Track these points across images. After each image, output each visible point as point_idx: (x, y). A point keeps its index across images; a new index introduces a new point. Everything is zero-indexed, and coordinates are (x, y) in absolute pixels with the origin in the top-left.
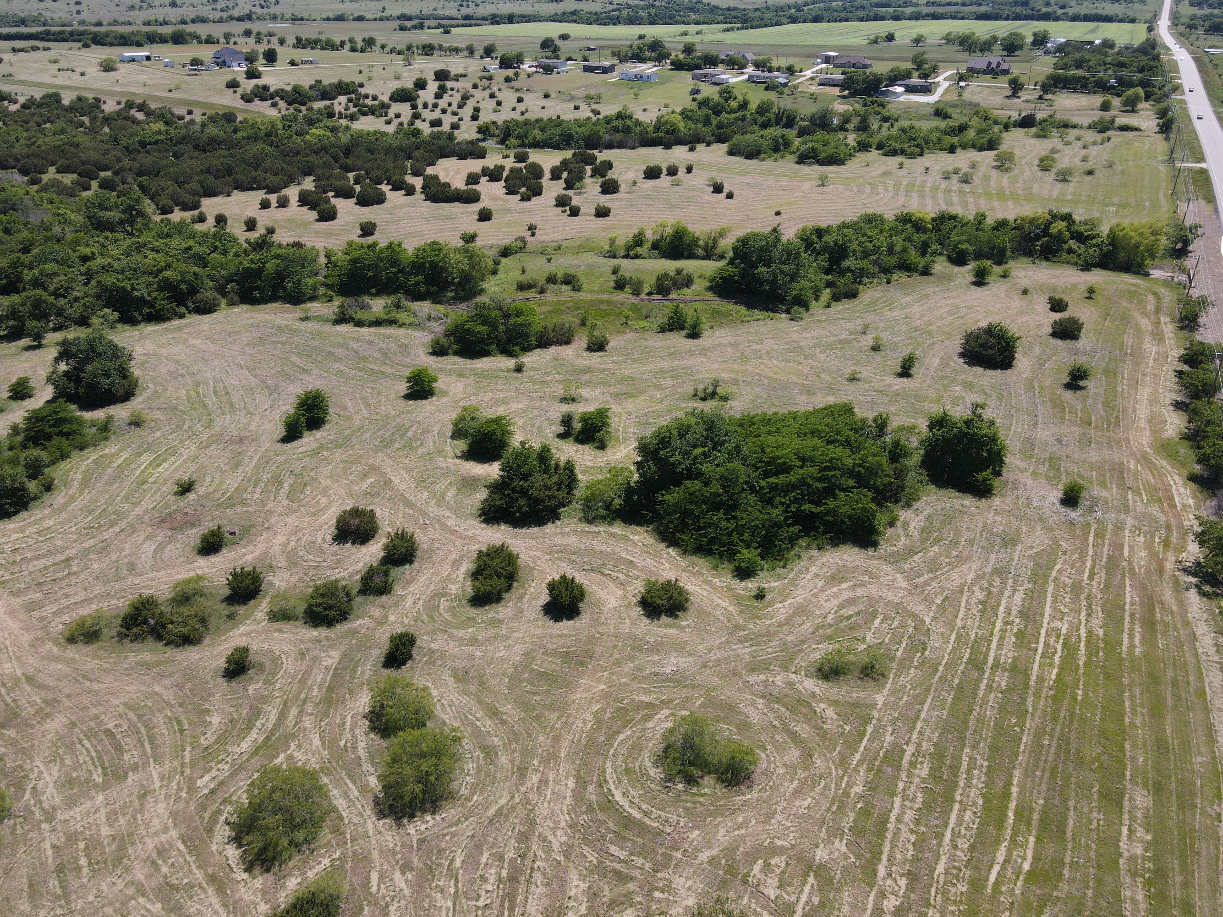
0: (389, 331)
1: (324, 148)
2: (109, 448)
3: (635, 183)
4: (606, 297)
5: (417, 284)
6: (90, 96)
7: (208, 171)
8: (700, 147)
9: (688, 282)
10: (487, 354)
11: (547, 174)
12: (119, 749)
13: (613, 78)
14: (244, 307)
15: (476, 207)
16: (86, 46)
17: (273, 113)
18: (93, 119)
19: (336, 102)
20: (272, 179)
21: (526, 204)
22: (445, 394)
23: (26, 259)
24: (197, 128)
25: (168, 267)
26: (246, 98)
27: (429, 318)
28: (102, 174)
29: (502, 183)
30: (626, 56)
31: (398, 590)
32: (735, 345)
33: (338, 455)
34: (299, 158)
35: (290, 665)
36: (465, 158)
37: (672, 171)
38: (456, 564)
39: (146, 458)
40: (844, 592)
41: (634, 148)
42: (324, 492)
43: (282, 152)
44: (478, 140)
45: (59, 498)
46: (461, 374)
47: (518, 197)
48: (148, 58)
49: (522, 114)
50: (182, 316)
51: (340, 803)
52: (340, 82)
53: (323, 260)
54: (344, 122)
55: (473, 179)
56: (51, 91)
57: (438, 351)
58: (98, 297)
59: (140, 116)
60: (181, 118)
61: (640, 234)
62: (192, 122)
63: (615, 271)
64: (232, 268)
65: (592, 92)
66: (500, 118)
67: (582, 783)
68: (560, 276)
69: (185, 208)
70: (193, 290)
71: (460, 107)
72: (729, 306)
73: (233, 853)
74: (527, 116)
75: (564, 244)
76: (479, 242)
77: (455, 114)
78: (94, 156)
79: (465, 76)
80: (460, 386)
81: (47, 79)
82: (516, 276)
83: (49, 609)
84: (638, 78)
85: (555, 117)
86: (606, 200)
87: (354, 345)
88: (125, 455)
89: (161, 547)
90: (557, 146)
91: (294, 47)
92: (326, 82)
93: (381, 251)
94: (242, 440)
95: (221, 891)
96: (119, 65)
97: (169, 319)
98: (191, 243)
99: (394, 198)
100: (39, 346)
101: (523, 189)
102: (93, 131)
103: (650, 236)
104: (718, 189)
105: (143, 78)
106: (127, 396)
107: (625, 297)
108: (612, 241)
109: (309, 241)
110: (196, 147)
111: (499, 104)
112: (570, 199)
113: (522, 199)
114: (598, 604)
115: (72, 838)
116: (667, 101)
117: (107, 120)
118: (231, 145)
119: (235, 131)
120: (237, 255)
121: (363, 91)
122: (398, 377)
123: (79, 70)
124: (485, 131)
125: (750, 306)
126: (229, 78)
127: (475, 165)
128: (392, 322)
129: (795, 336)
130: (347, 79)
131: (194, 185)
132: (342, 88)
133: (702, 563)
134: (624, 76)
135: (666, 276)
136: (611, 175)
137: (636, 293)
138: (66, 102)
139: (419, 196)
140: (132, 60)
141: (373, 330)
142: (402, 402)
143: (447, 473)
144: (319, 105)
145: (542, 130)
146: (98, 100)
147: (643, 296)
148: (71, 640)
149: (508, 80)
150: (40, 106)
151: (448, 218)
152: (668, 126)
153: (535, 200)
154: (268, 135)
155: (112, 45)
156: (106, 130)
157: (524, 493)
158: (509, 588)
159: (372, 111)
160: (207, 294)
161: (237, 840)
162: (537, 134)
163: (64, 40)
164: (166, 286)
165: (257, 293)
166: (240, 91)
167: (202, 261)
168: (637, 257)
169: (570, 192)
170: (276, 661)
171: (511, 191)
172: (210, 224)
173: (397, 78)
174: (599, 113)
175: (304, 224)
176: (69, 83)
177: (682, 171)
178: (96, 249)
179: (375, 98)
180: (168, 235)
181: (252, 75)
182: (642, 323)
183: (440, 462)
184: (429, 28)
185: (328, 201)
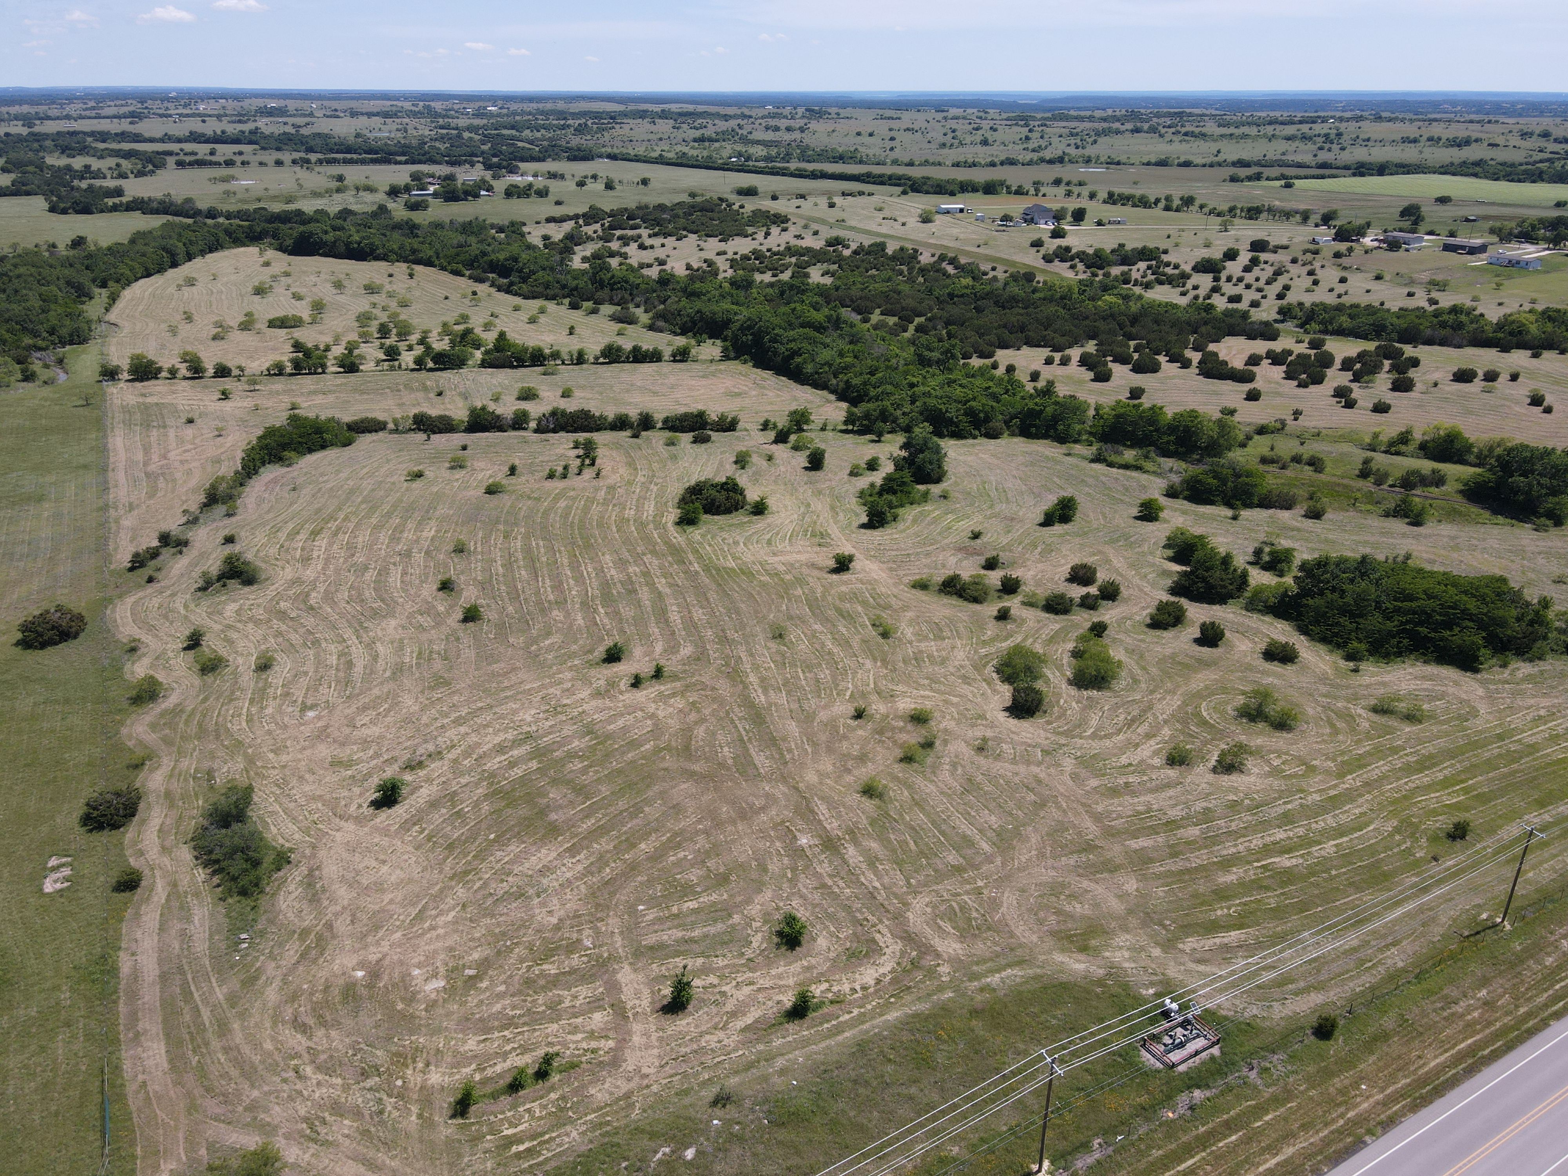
0: (1134, 474)
1: (1112, 316)
2: (928, 507)
3: (1436, 385)
4: (1345, 481)
5: (1168, 442)
6: (909, 246)
7: (1005, 326)
8: (1547, 355)
9: (1438, 480)
10: (1212, 503)
11: (1338, 363)
12: (941, 630)
13: (1479, 261)
14: (1022, 439)
15: (1247, 387)
16: (904, 193)
17: (1070, 274)
18: (910, 270)
19: (1134, 268)
20: (1059, 340)
21: (1302, 390)
22: (1166, 521)
23: (873, 379)
24: (1000, 285)
25: (974, 399)
26: (1048, 259)
27: (1171, 470)
28: (918, 320)
29: (1284, 368)
30: (1510, 234)
31: (1101, 610)
32: (1453, 538)
33: (1077, 540)
34: (1087, 322)
35: (1031, 624)
36: (1254, 339)
37: (1491, 377)
38: (1143, 608)
39: (950, 517)
40: (1427, 685)
41: (1460, 346)
42: (1064, 556)
43: (1072, 315)
44: (1276, 321)
45: (901, 526)
46: (1184, 512)
47: (1295, 383)
48: (961, 210)
49: (1339, 296)
50: (975, 437)
51: (1050, 676)
52: (1144, 248)
53: (1091, 412)
54: (1138, 290)
55: (1254, 360)
56: (878, 240)
57: (1171, 493)
58: (921, 414)
59: (950, 269)
60: (985, 274)
61: (1407, 432)
62: (995, 278)
63: (1366, 462)
64: (1018, 407)
65: (1439, 277)
66: (1308, 300)
67: (1185, 704)
68: (1305, 457)
69: (982, 356)
70: (987, 419)
71: (1268, 283)
72: (1474, 509)
73: (995, 675)
74: (1344, 299)
75: (1324, 432)
76: (1237, 418)
77: (1259, 290)
78: (910, 302)
79: (1286, 247)
80: (1181, 520)
81: (873, 227)
82: (1265, 451)
83: (901, 573)
84: (1513, 264)
85: (1377, 304)
86: (1390, 397)
87: (1104, 479)
88: (937, 513)
89: (960, 560)
90: (1365, 337)
91: (1104, 202)
92: (1129, 247)
93: (1144, 411)
94: (1012, 519)
95: (989, 684)
96: (938, 217)
97: (965, 438)
98: (991, 384)
99: (1168, 368)
100: (879, 441)
101: (1304, 376)
102: (911, 280)
103: (1418, 436)
104: (1536, 401)
105: (955, 231)
106: (938, 481)
107: (1367, 485)
108: (1376, 436)
109: (1082, 396)
110: (996, 303)
111: (1316, 283)
112: (1351, 391)
113: (1299, 386)
114: (1232, 647)
115: (921, 652)
116: (1534, 295)
117: (923, 271)
118: (1028, 304)
119: (1034, 291)
120: (1023, 398)
121: (1165, 258)
122: (1131, 505)
123: (901, 220)
124: (1285, 313)
125: (1496, 512)
126: (1035, 237)
127: (1260, 347)
128: (1138, 468)
129: (1525, 542)
130: (1151, 245)
131: (993, 338)
132: (1144, 254)
133: (1322, 649)
134: (1494, 260)
135: (1416, 472)
136: (1412, 373)
137: (1379, 483)
138: (889, 251)
139: (1194, 370)
140: (948, 212)
141: (1121, 471)
142: (1132, 521)
143: (1153, 565)
144: (1116, 271)
145: (1351, 317)
146: (916, 251)
147: (1385, 487)
148: (914, 587)
149: (1337, 255)
150: (868, 253)
151: (1216, 393)
152: (1514, 326)
153: (1313, 388)
154: (1062, 298)
155: (927, 193)
156: (921, 279)
157: (1204, 580)
158: (1174, 625)
159: (1170, 281)
160: (997, 423)
161: (998, 672)
162: (1344, 321)
163: (882, 183)
164: (971, 413)
165: (1033, 430)
166: (1043, 251)
167: (995, 397)
168: (1398, 453)
169: (1355, 386)
170: (1024, 621)
171: (1289, 376)
172: (1001, 371)
173: (1207, 246)
174: (1436, 303)
175: (1081, 382)
176: (891, 232)
177: (1504, 378)
178: (920, 379)
179: (1176, 267)
180: (973, 376)
181: (1057, 234)
182: (1369, 507)
183: (1150, 558)
184: (1268, 179)
185: (1105, 364)
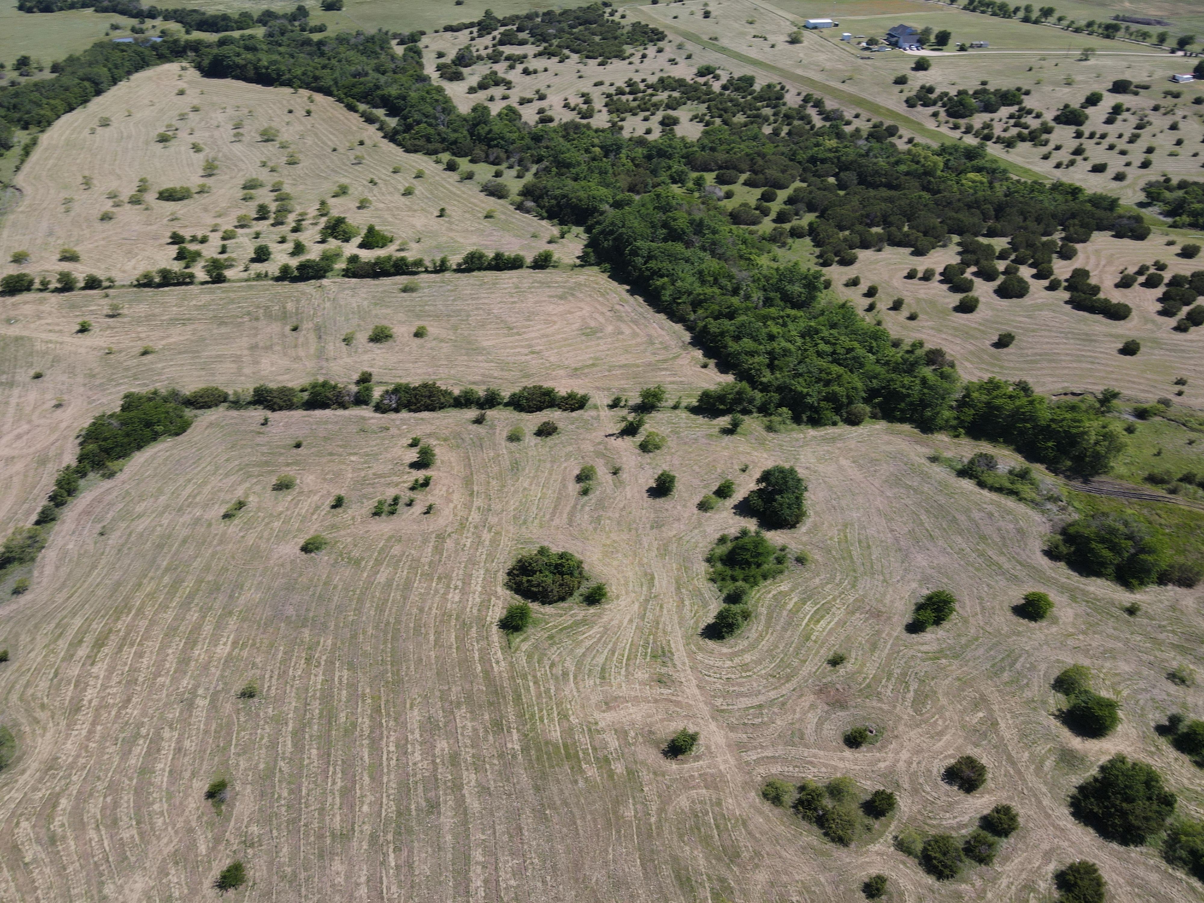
0: (1010, 505)
1: (977, 203)
2: (784, 586)
6: (776, 79)
14: (884, 425)
15: (1122, 330)
18: (776, 115)
19: (996, 117)
20: (919, 237)
21: (1181, 336)
22: (1054, 621)
24: (863, 146)
26: (910, 103)
27: (1051, 499)
28: (780, 196)
29: (1159, 294)
31: (996, 864)
33: (955, 668)
34: (951, 211)
36: (1123, 237)
38: (1047, 856)
39: (809, 608)
42: (942, 712)
43: (937, 203)
44: (1141, 205)
45: (753, 632)
46: (1073, 596)
47: (1174, 322)
48: (829, 26)
50: (835, 424)
52: (1007, 88)
54: (1001, 152)
55: (1125, 281)
56: (747, 69)
57: (1053, 552)
59: (816, 119)
60: (848, 123)
66: (1174, 172)
69: (843, 262)
70: (850, 401)
71: (1131, 141)
77: (1123, 153)
79: (1146, 87)
80: (1070, 614)
81: (744, 50)
82: (1149, 458)
83: (752, 756)
87: (975, 514)
88: (794, 597)
89: (821, 722)
94: (879, 614)
96: (806, 36)
97: (825, 425)
99: (1036, 290)
100: (735, 432)
101: (1182, 312)
105: (822, 57)
106: (796, 522)
109: (949, 350)
110: (861, 178)
111: (1179, 143)
113: (1178, 328)
117: (788, 117)
119: (897, 163)
121: (1027, 102)
122: (1013, 579)
123: (771, 39)
124: (1152, 192)
126: (899, 68)
127: (1131, 253)
128: (1013, 493)
130: (1013, 84)
131: (855, 237)
132: (1007, 97)
138: (757, 87)
139: (1063, 295)
140: (815, 28)
141: (995, 497)
142: (1015, 618)
143: (1047, 735)
144: (978, 122)
146: (782, 87)
148: (766, 796)
149: (1199, 100)
150: (737, 89)
151: (1089, 339)
153: (1194, 333)
154: (927, 174)
156: (786, 132)
159: (1032, 137)
160: (859, 404)
164: (833, 399)
165: (898, 414)
166: (906, 90)
171: (1167, 309)
173: (1068, 86)
175: (945, 313)
176: (761, 59)
179: (1038, 116)
181: (921, 65)
185: (970, 280)
